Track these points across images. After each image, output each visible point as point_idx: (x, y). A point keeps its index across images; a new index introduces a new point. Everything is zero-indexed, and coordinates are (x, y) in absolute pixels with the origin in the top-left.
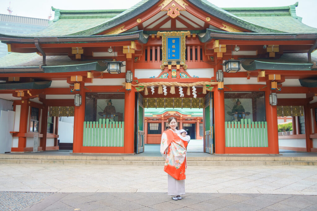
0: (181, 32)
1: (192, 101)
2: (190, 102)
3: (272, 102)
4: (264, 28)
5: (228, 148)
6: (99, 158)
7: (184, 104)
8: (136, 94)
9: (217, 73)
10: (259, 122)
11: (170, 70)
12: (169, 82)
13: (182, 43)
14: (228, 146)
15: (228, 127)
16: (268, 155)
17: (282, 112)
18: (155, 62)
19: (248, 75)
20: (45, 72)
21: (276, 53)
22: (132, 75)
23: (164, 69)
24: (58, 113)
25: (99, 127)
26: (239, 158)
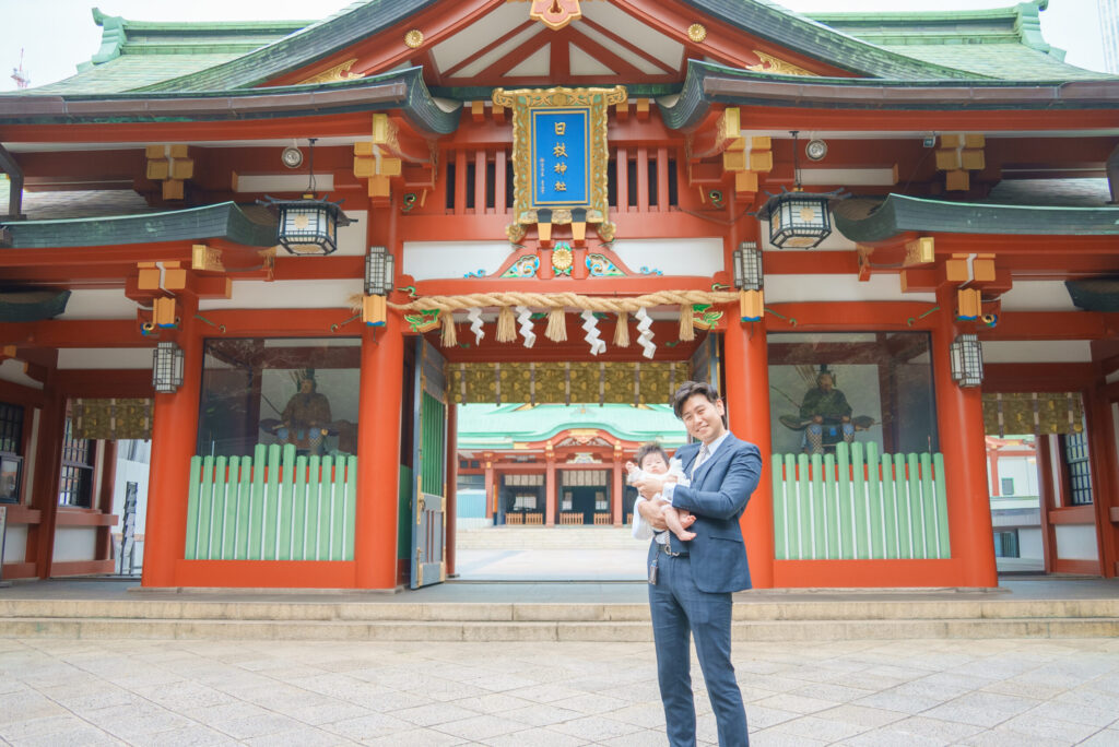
0: (591, 89)
1: (642, 375)
2: (633, 382)
3: (964, 374)
4: (927, 64)
5: (784, 562)
6: (235, 608)
7: (608, 386)
8: (411, 344)
9: (737, 254)
10: (912, 457)
11: (546, 245)
12: (543, 291)
13: (595, 134)
14: (787, 557)
15: (784, 478)
16: (953, 592)
17: (996, 418)
18: (486, 212)
19: (861, 263)
20: (16, 246)
21: (973, 174)
22: (389, 265)
23: (523, 240)
24: (109, 424)
25: (252, 480)
26: (833, 608)
